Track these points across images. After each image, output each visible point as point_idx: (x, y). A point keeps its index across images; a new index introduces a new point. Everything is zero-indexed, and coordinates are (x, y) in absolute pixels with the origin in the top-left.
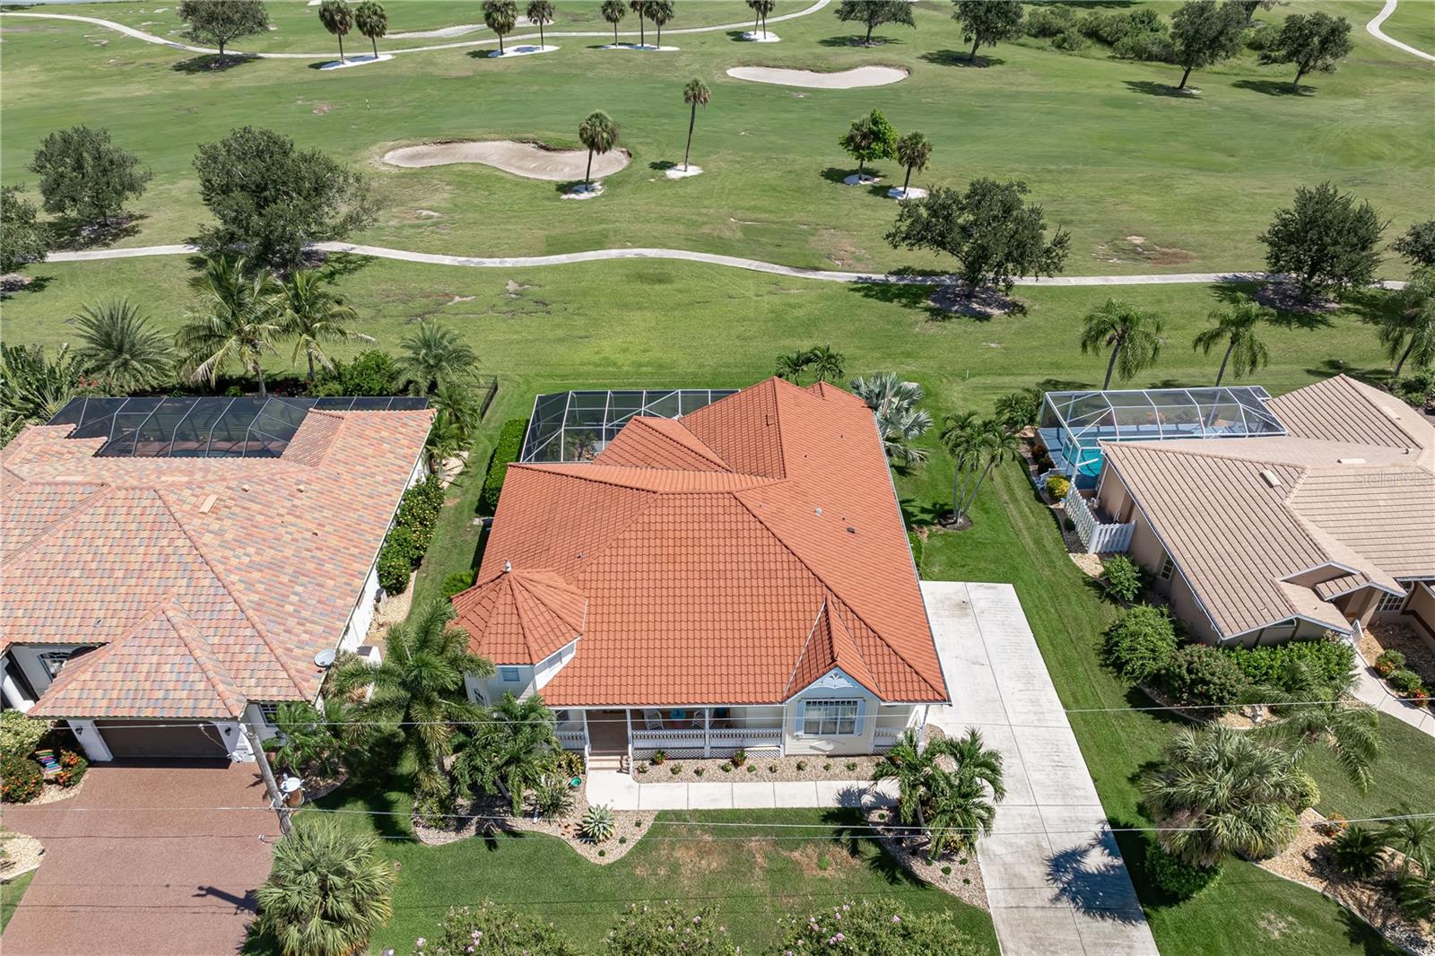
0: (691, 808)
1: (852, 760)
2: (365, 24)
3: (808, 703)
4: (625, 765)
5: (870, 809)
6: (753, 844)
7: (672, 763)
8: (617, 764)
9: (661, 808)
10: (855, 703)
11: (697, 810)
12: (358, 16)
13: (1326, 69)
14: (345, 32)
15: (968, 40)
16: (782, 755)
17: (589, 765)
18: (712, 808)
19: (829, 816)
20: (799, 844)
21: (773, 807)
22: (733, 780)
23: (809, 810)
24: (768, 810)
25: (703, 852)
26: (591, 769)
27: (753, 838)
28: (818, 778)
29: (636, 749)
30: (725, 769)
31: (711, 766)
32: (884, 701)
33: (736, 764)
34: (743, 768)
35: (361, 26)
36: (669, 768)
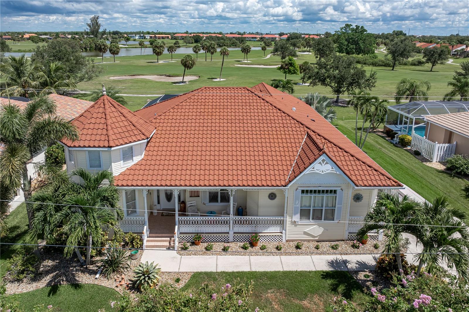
0: (219, 271)
1: (333, 243)
2: (112, 50)
3: (303, 192)
4: (172, 244)
5: (356, 272)
6: (269, 295)
7: (205, 245)
8: (167, 244)
9: (195, 271)
10: (335, 192)
11: (224, 272)
12: (110, 48)
13: (442, 63)
14: (104, 52)
15: (317, 57)
16: (284, 240)
17: (145, 243)
18: (235, 270)
19: (326, 275)
20: (306, 295)
21: (281, 270)
22: (250, 254)
23: (310, 272)
24: (279, 272)
26: (147, 246)
27: (269, 291)
28: (312, 253)
29: (181, 233)
30: (245, 248)
31: (235, 246)
32: (357, 186)
33: (252, 245)
34: (257, 248)
35: (110, 51)
36: (203, 247)
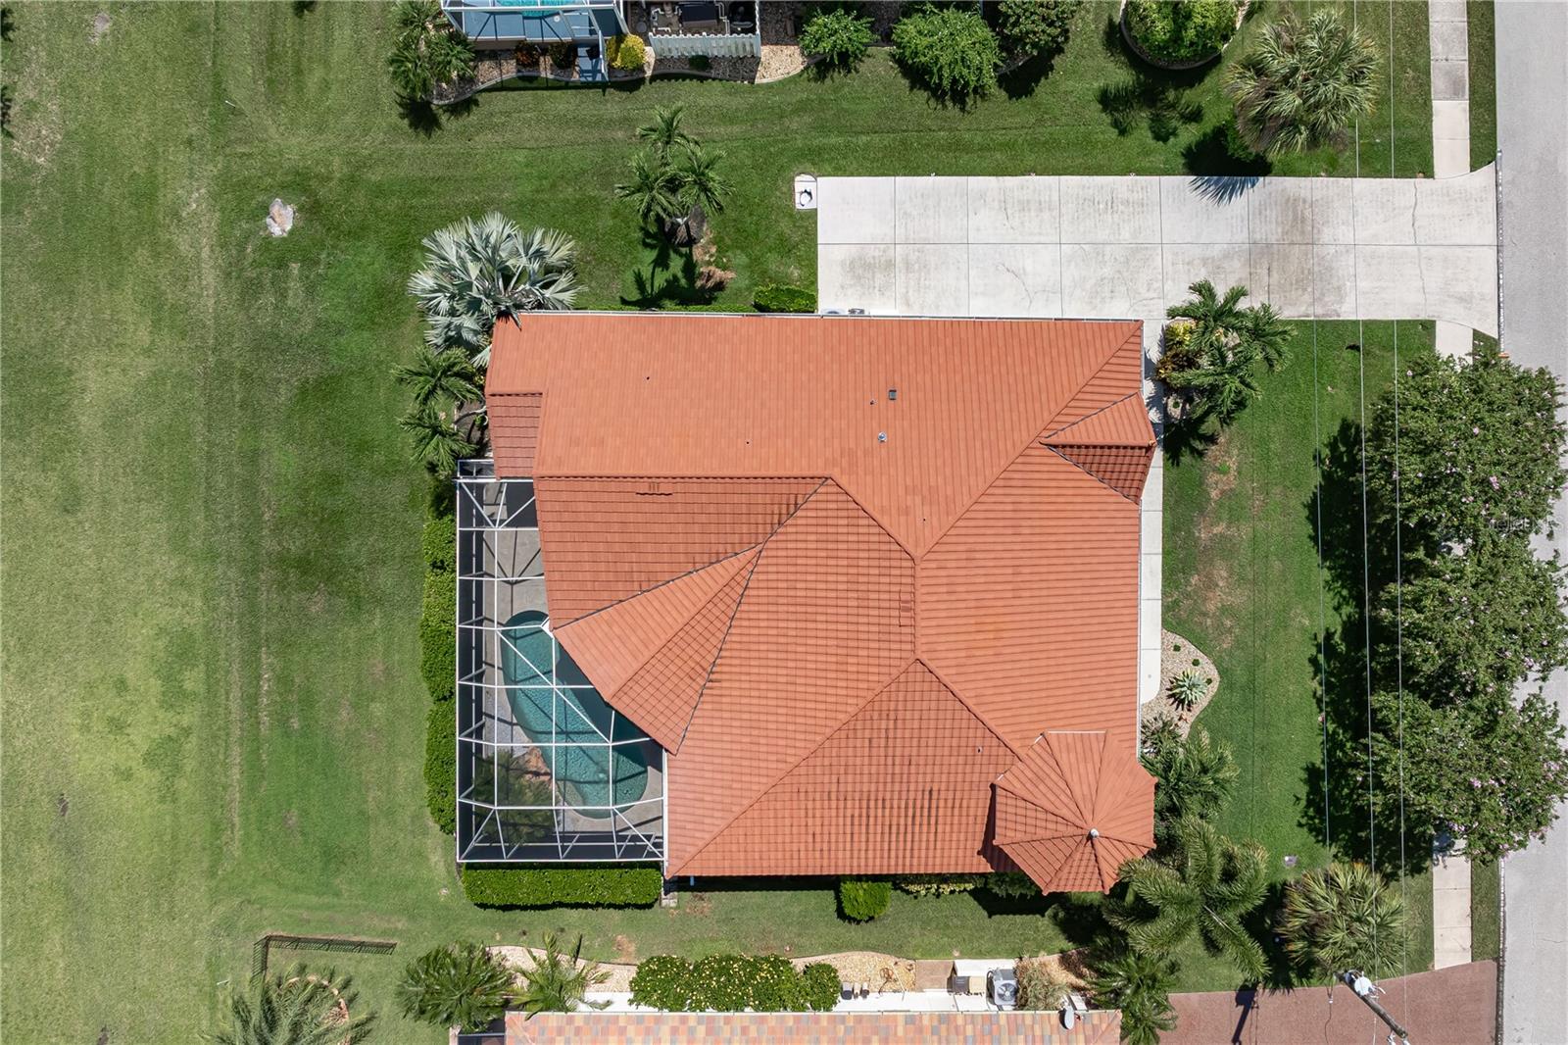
0: (1161, 597)
5: (1166, 415)
6: (1203, 535)
9: (1161, 627)
11: (1163, 591)
18: (1161, 576)
19: (1172, 458)
20: (1204, 491)
21: (1161, 513)
25: (1210, 585)
27: (1197, 535)
